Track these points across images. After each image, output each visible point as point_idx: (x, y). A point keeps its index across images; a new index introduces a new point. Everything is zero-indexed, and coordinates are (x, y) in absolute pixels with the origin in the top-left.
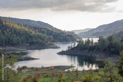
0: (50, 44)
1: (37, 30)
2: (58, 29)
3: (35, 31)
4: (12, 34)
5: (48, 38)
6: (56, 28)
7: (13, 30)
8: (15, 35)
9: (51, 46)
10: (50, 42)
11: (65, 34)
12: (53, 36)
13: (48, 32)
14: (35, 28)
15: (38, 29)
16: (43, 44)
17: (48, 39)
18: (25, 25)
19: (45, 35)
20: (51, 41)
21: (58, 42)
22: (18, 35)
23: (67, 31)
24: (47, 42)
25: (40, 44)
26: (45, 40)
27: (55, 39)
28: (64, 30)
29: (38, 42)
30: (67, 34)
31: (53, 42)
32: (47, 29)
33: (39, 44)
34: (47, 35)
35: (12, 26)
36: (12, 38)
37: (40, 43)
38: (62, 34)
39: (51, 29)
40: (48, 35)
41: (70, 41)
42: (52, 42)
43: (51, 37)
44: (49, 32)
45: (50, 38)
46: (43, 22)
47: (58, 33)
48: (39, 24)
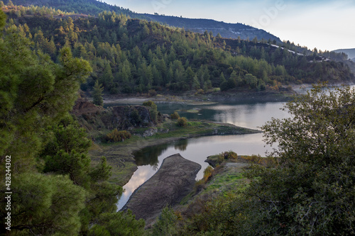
0: (280, 89)
1: (239, 50)
2: (296, 44)
3: (232, 52)
4: (172, 60)
5: (271, 72)
6: (291, 42)
7: (172, 47)
8: (179, 62)
9: (286, 95)
10: (279, 83)
11: (321, 59)
12: (286, 67)
13: (270, 55)
14: (233, 44)
15: (241, 47)
16: (263, 88)
17: (273, 74)
18: (202, 35)
19: (263, 62)
20: (280, 81)
21: (300, 84)
22: (187, 62)
23: (323, 51)
24: (271, 83)
25: (252, 88)
26: (266, 77)
27: (290, 74)
28: (316, 50)
29: (248, 83)
30: (328, 61)
31: (287, 84)
32: (267, 46)
33: (250, 88)
34: (269, 62)
35: (168, 37)
36: (171, 71)
37: (253, 86)
38: (311, 61)
39: (278, 47)
40: (272, 64)
41: (336, 81)
42: (282, 82)
43: (282, 68)
44: (273, 54)
45: (278, 73)
46: (251, 27)
47: (301, 57)
48: (239, 33)
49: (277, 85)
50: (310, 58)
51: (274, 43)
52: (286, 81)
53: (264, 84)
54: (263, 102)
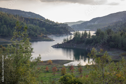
0: (43, 36)
1: (29, 22)
2: (50, 20)
3: (26, 22)
4: (3, 25)
5: (40, 30)
6: (48, 19)
7: (3, 20)
8: (5, 26)
9: (45, 39)
10: (43, 34)
11: (58, 26)
12: (46, 28)
13: (40, 24)
14: (27, 19)
15: (30, 20)
16: (36, 36)
17: (41, 31)
18: (15, 16)
19: (38, 26)
20: (43, 33)
21: (51, 34)
22: (9, 26)
23: (60, 23)
24: (40, 34)
25: (33, 36)
26: (38, 32)
27: (47, 31)
28: (57, 22)
29: (31, 34)
30: (61, 27)
31: (46, 35)
32: (39, 20)
33: (32, 36)
34: (40, 26)
35: (1, 16)
36: (2, 29)
37: (33, 35)
38: (55, 27)
39: (43, 21)
40: (41, 27)
41: (64, 34)
42: (44, 34)
43: (44, 29)
44: (41, 23)
45: (43, 30)
46: (35, 14)
47: (51, 25)
48: (30, 15)
49: (42, 35)
50: (54, 25)
51: (42, 20)
52: (46, 34)
53: (37, 35)
54: (37, 41)
